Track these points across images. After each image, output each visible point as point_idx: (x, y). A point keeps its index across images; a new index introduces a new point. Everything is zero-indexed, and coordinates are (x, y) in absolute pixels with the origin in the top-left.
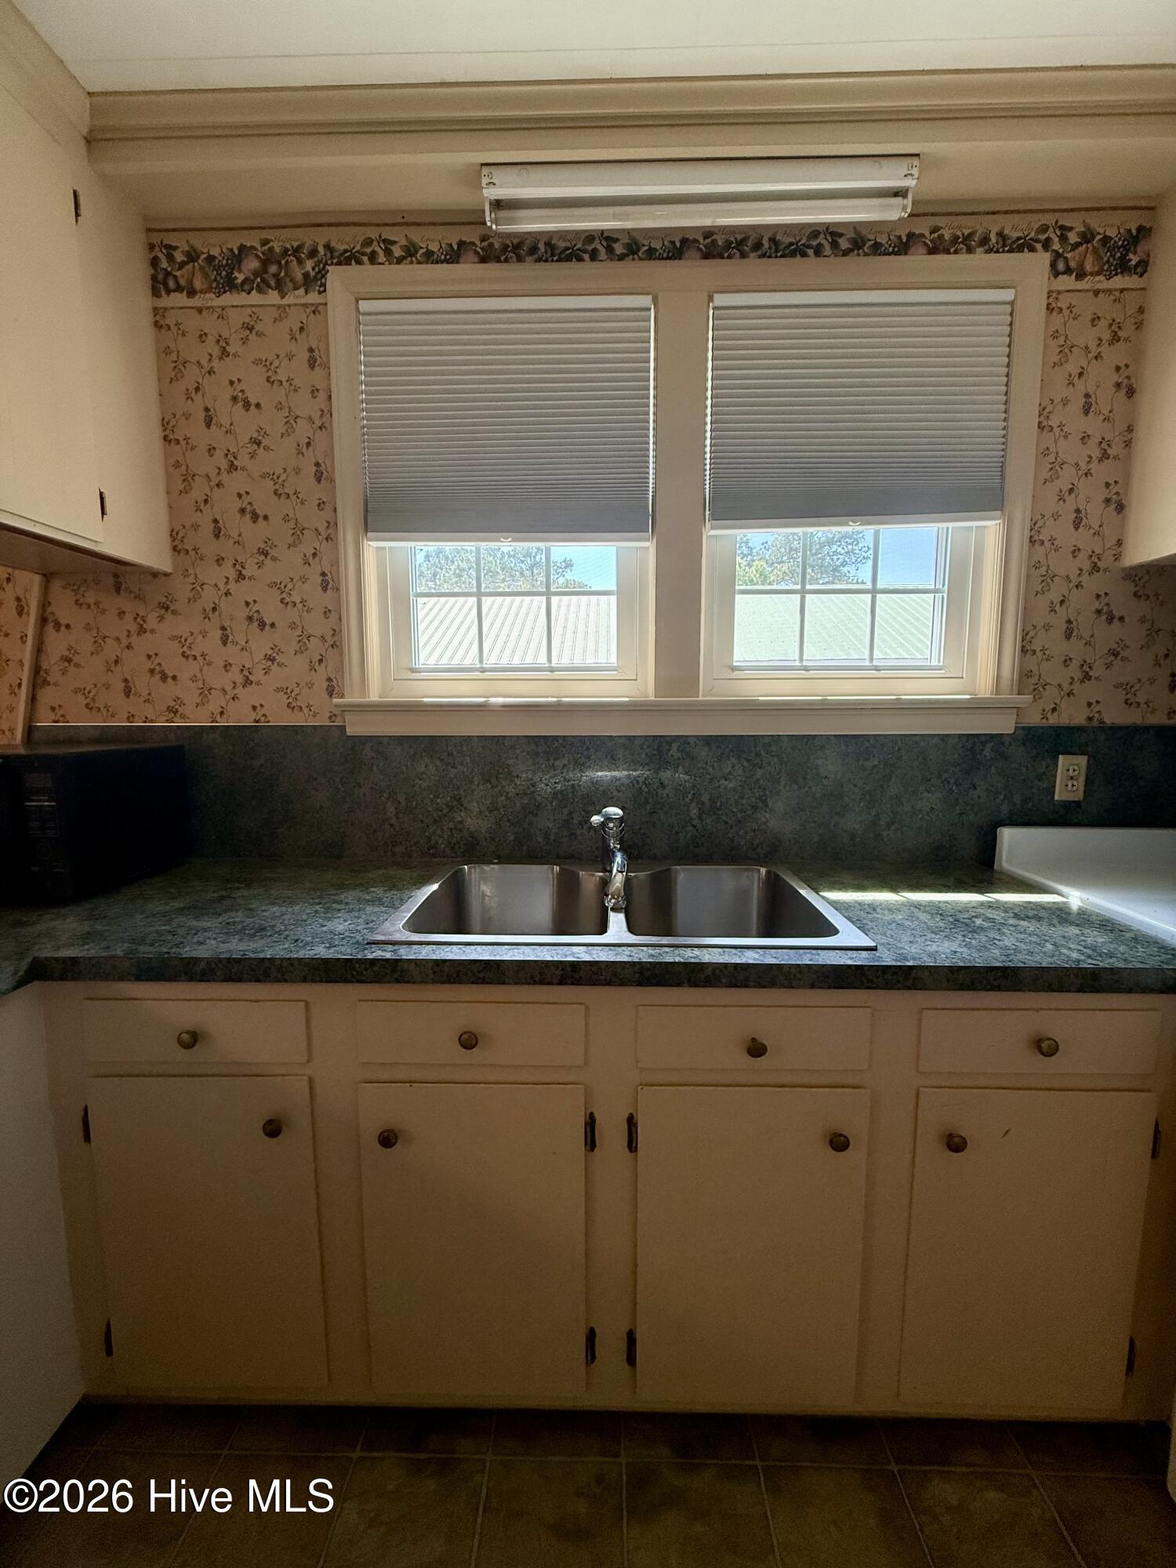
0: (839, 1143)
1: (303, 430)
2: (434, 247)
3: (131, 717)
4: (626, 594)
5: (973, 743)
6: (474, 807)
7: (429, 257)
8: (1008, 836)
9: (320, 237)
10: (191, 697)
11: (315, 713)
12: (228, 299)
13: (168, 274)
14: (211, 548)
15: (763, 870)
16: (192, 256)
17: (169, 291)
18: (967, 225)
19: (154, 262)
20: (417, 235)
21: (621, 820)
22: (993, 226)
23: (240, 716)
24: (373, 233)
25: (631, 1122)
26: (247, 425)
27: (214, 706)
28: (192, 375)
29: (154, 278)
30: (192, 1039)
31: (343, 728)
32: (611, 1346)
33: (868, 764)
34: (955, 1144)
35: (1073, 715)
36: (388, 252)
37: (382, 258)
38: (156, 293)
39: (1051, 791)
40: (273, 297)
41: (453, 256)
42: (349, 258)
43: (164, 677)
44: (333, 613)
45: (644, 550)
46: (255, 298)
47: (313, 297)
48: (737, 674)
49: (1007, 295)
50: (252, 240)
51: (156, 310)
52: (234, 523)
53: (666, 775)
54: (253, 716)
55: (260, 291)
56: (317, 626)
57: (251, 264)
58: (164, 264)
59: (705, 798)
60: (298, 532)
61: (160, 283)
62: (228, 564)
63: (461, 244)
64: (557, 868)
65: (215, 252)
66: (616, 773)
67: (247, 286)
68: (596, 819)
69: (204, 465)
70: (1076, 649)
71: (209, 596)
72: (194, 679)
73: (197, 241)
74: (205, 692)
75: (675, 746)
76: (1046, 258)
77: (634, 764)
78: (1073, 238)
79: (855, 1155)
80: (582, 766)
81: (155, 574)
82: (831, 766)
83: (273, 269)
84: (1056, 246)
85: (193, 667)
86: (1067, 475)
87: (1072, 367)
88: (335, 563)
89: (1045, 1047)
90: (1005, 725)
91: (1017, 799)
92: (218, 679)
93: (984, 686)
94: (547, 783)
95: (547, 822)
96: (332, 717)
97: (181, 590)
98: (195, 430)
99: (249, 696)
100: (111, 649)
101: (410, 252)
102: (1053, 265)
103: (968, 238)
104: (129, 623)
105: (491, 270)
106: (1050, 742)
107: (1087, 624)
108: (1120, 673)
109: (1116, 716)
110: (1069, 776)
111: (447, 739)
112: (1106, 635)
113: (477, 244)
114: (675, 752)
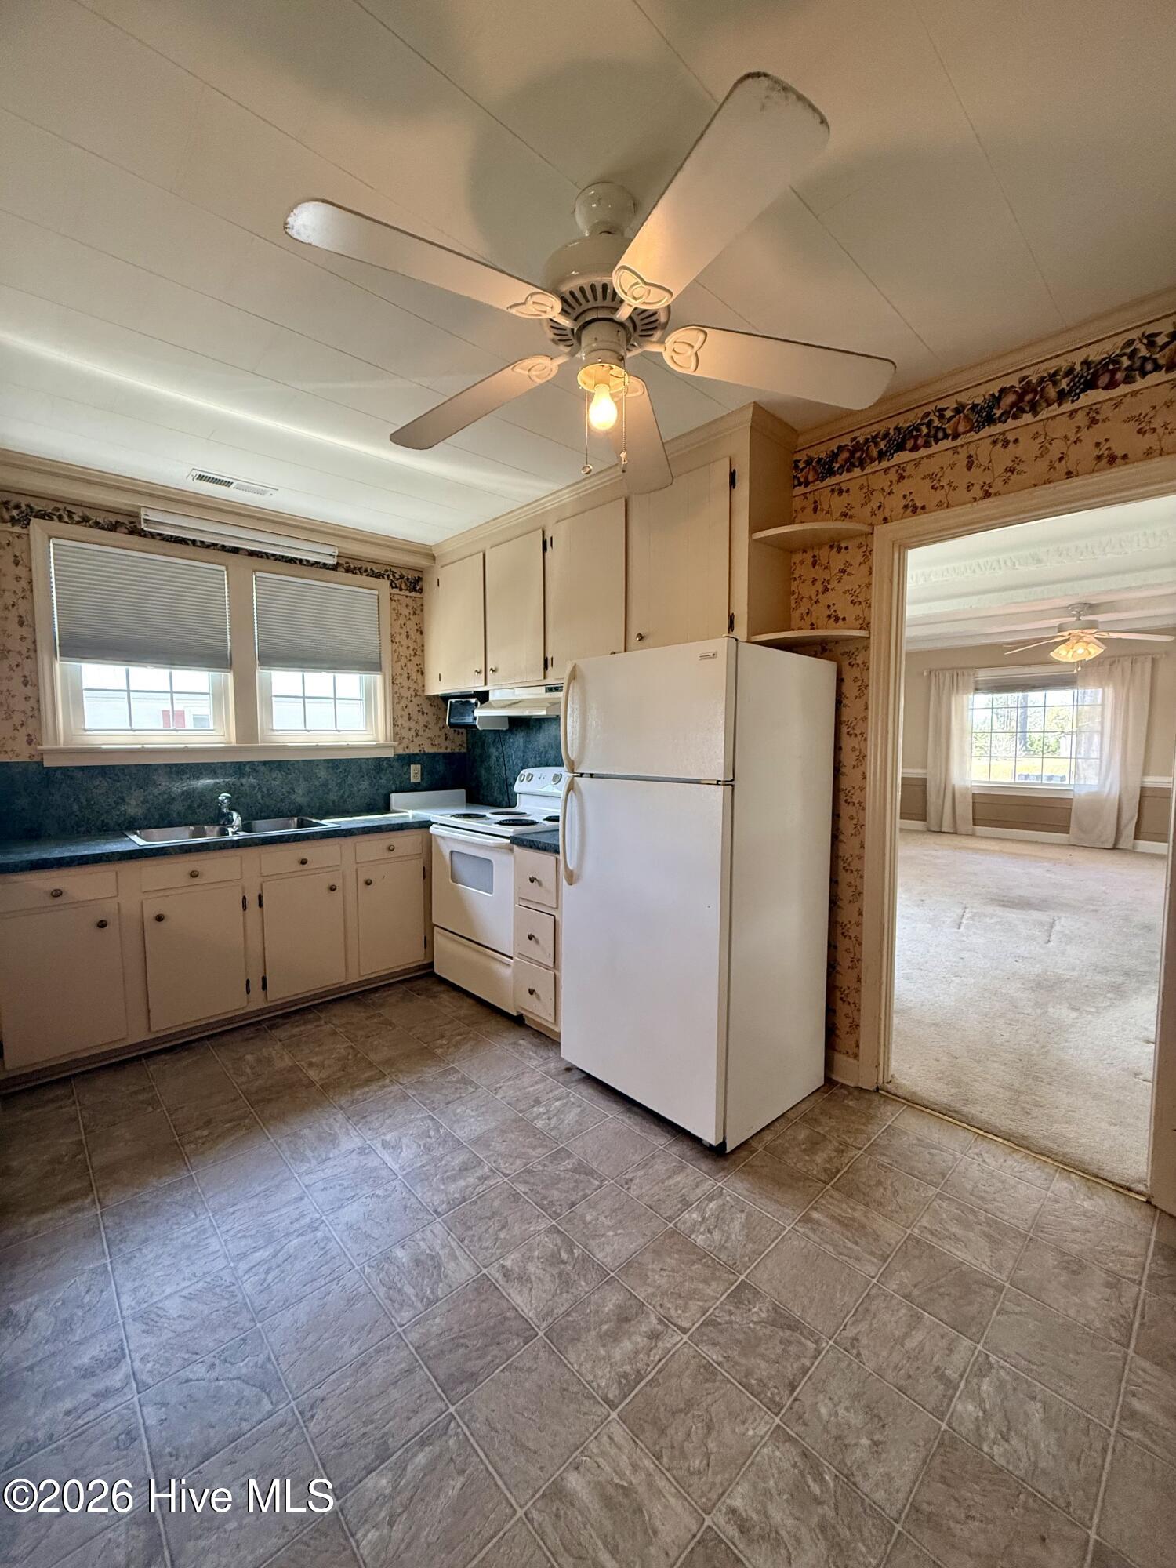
0: (333, 889)
1: (8, 597)
2: (101, 520)
4: (217, 697)
5: (379, 761)
6: (133, 802)
7: (97, 525)
8: (393, 796)
9: (23, 500)
11: (20, 754)
15: (296, 819)
18: (358, 564)
20: (89, 513)
21: (232, 799)
22: (369, 566)
24: (61, 506)
25: (260, 896)
31: (40, 763)
32: (256, 985)
33: (339, 771)
34: (368, 883)
35: (413, 750)
36: (70, 517)
37: (66, 519)
39: (409, 779)
41: (113, 527)
42: (44, 516)
44: (33, 698)
45: (227, 677)
47: (19, 530)
48: (276, 733)
49: (376, 592)
53: (244, 780)
56: (19, 704)
59: (265, 790)
63: (119, 522)
64: (192, 828)
66: (217, 781)
68: (220, 797)
70: (412, 725)
75: (247, 766)
76: (389, 582)
77: (226, 775)
78: (397, 576)
79: (338, 892)
80: (198, 778)
82: (322, 773)
84: (391, 577)
86: (403, 661)
87: (401, 621)
88: (34, 671)
89: (391, 849)
90: (390, 754)
91: (398, 782)
93: (382, 740)
94: (178, 787)
95: (178, 807)
96: (32, 756)
101: (85, 520)
102: (391, 585)
103: (360, 569)
105: (135, 538)
106: (407, 760)
107: (415, 715)
108: (428, 733)
109: (429, 750)
110: (415, 773)
111: (114, 766)
112: (422, 719)
113: (127, 525)
114: (248, 769)
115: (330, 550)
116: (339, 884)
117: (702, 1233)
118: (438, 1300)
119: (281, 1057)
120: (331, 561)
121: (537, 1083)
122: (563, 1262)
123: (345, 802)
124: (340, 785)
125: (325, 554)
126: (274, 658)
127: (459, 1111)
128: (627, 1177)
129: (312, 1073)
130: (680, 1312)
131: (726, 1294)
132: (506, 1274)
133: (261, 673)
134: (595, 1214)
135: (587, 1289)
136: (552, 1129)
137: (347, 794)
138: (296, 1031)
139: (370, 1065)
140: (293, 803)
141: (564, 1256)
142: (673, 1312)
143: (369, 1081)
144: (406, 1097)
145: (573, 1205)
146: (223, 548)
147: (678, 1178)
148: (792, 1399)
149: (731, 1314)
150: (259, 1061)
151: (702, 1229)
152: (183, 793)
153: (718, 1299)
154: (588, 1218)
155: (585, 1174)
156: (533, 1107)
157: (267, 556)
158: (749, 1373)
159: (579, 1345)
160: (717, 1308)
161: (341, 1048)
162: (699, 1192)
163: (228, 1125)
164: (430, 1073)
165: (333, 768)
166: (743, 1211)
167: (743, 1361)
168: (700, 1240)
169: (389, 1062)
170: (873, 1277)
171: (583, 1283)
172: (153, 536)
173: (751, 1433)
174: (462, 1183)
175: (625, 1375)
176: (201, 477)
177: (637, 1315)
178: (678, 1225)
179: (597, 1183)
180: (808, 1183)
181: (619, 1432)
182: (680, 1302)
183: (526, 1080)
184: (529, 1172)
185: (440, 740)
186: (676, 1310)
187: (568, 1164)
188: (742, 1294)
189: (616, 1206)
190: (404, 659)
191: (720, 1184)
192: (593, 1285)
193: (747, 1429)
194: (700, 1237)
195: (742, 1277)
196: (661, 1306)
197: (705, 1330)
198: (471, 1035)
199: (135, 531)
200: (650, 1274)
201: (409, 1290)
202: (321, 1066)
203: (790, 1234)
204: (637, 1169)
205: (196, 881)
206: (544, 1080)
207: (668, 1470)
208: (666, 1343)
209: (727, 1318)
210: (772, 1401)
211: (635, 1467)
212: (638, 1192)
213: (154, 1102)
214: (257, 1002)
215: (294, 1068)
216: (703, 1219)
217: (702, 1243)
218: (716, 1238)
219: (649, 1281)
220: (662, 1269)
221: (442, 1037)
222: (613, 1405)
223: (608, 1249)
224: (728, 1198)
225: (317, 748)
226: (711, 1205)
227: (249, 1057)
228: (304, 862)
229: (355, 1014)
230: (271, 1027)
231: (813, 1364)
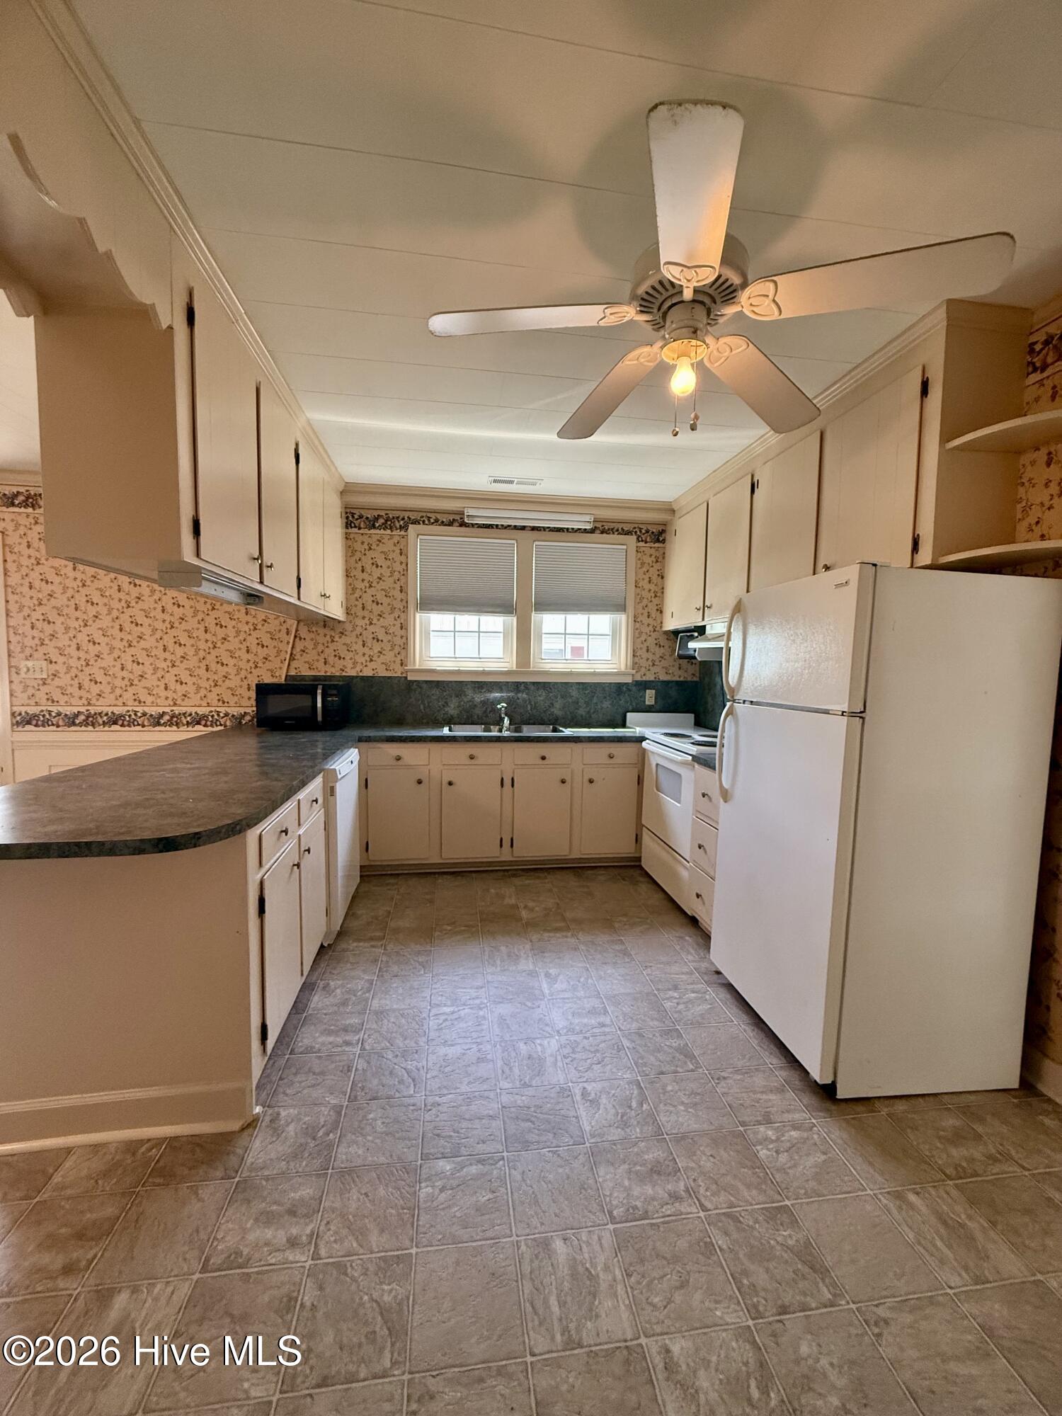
0: (563, 782)
1: (396, 575)
2: (445, 520)
3: (326, 672)
4: (506, 635)
5: (619, 686)
6: (452, 706)
7: (443, 524)
8: (628, 714)
9: (406, 515)
10: (349, 664)
11: (397, 672)
12: (372, 531)
13: (351, 522)
14: (360, 613)
15: (551, 727)
16: (361, 517)
17: (351, 527)
18: (612, 525)
19: (347, 518)
20: (439, 516)
21: (506, 708)
22: (620, 526)
23: (368, 672)
24: (424, 514)
25: (513, 779)
26: (377, 573)
27: (358, 669)
28: (358, 555)
29: (347, 523)
30: (398, 758)
31: (406, 678)
32: (506, 843)
33: (586, 692)
34: (591, 781)
35: (649, 677)
36: (429, 520)
37: (427, 522)
38: (347, 528)
39: (645, 702)
40: (388, 532)
41: (450, 524)
42: (416, 522)
43: (340, 658)
44: (405, 638)
45: (513, 620)
46: (382, 531)
47: (403, 533)
48: (543, 661)
49: (625, 547)
50: (382, 513)
51: (346, 533)
52: (369, 605)
53: (520, 695)
54: (373, 672)
55: (384, 529)
56: (398, 641)
57: (381, 521)
58: (351, 519)
59: (533, 703)
60: (393, 609)
61: (348, 525)
62: (367, 619)
63: (454, 520)
64: (483, 726)
65: (369, 516)
66: (501, 694)
67: (379, 528)
68: (499, 706)
69: (360, 585)
70: (650, 656)
71: (359, 630)
72: (351, 659)
73: (363, 512)
74: (355, 663)
75: (522, 685)
76: (635, 537)
77: (508, 691)
78: (643, 531)
79: (567, 785)
80: (490, 692)
81: (339, 622)
82: (575, 693)
83: (389, 523)
84: (638, 533)
85: (351, 654)
86: (645, 602)
87: (644, 569)
88: (406, 620)
89: (611, 757)
90: (629, 680)
91: (634, 704)
92: (361, 659)
93: (623, 668)
94: (478, 698)
95: (478, 711)
96: (402, 673)
97: (349, 627)
98: (358, 573)
99: (372, 665)
100: (320, 648)
101: (437, 521)
102: (638, 539)
103: (612, 529)
104: (328, 638)
105: (463, 529)
106: (643, 685)
107: (653, 648)
108: (664, 663)
109: (663, 677)
110: (650, 697)
111: (444, 681)
112: (659, 652)
113: (458, 521)
114: (522, 687)
115: (587, 518)
116: (568, 779)
117: (768, 1149)
118: (531, 1086)
119: (510, 897)
120: (588, 527)
121: (683, 973)
122: (630, 1107)
123: (590, 717)
124: (587, 704)
125: (581, 521)
126: (543, 606)
127: (609, 972)
128: (723, 1074)
129: (524, 914)
130: (708, 1194)
131: (762, 1206)
132: (584, 1093)
133: (535, 616)
134: (677, 1088)
135: (639, 1135)
136: (676, 1012)
137: (592, 711)
138: (527, 882)
139: (564, 919)
140: (552, 714)
141: (634, 1104)
142: (702, 1191)
143: (557, 930)
144: (576, 949)
145: (662, 1073)
146: (515, 527)
147: (772, 1097)
148: (778, 1318)
149: (756, 1221)
150: (497, 894)
151: (771, 1146)
152: (481, 701)
153: (751, 1205)
154: (669, 1088)
155: (686, 1056)
156: (670, 990)
157: (544, 529)
158: (745, 1273)
159: (611, 1169)
160: (746, 1210)
161: (551, 903)
162: (787, 1117)
163: (463, 928)
164: (603, 938)
165: (583, 689)
166: (825, 1153)
167: (745, 1261)
168: (763, 1153)
169: (579, 922)
170: (951, 1288)
171: (638, 1130)
172: (473, 525)
173: (718, 1313)
174: (585, 1021)
175: (635, 1208)
176: (495, 481)
177: (669, 1174)
178: (748, 1132)
179: (691, 1067)
180: (924, 1167)
181: (608, 1239)
182: (714, 1187)
183: (675, 968)
184: (641, 1036)
185: (674, 670)
186: (706, 1190)
187: (675, 1043)
188: (779, 1215)
189: (699, 1091)
190: (645, 601)
191: (814, 1121)
192: (645, 1135)
193: (716, 1309)
194: (764, 1151)
195: (787, 1202)
196: (694, 1180)
197: (723, 1218)
198: (649, 921)
199: (463, 524)
200: (698, 1152)
201: (516, 1070)
202: (532, 910)
203: (868, 1198)
204: (737, 1072)
205: (473, 762)
206: (691, 973)
207: (632, 1288)
208: (684, 1208)
209: (751, 1223)
210: (755, 1306)
211: (607, 1268)
212: (725, 1090)
213: (431, 901)
214: (506, 855)
215: (516, 907)
216: (778, 1139)
217: (763, 1157)
218: (780, 1159)
219: (694, 1158)
220: (711, 1156)
221: (625, 915)
222: (613, 1220)
223: (673, 1118)
224: (815, 1136)
225: (570, 674)
226: (793, 1133)
227: (492, 891)
228: (543, 758)
229: (572, 881)
230: (514, 876)
231: (817, 1308)
